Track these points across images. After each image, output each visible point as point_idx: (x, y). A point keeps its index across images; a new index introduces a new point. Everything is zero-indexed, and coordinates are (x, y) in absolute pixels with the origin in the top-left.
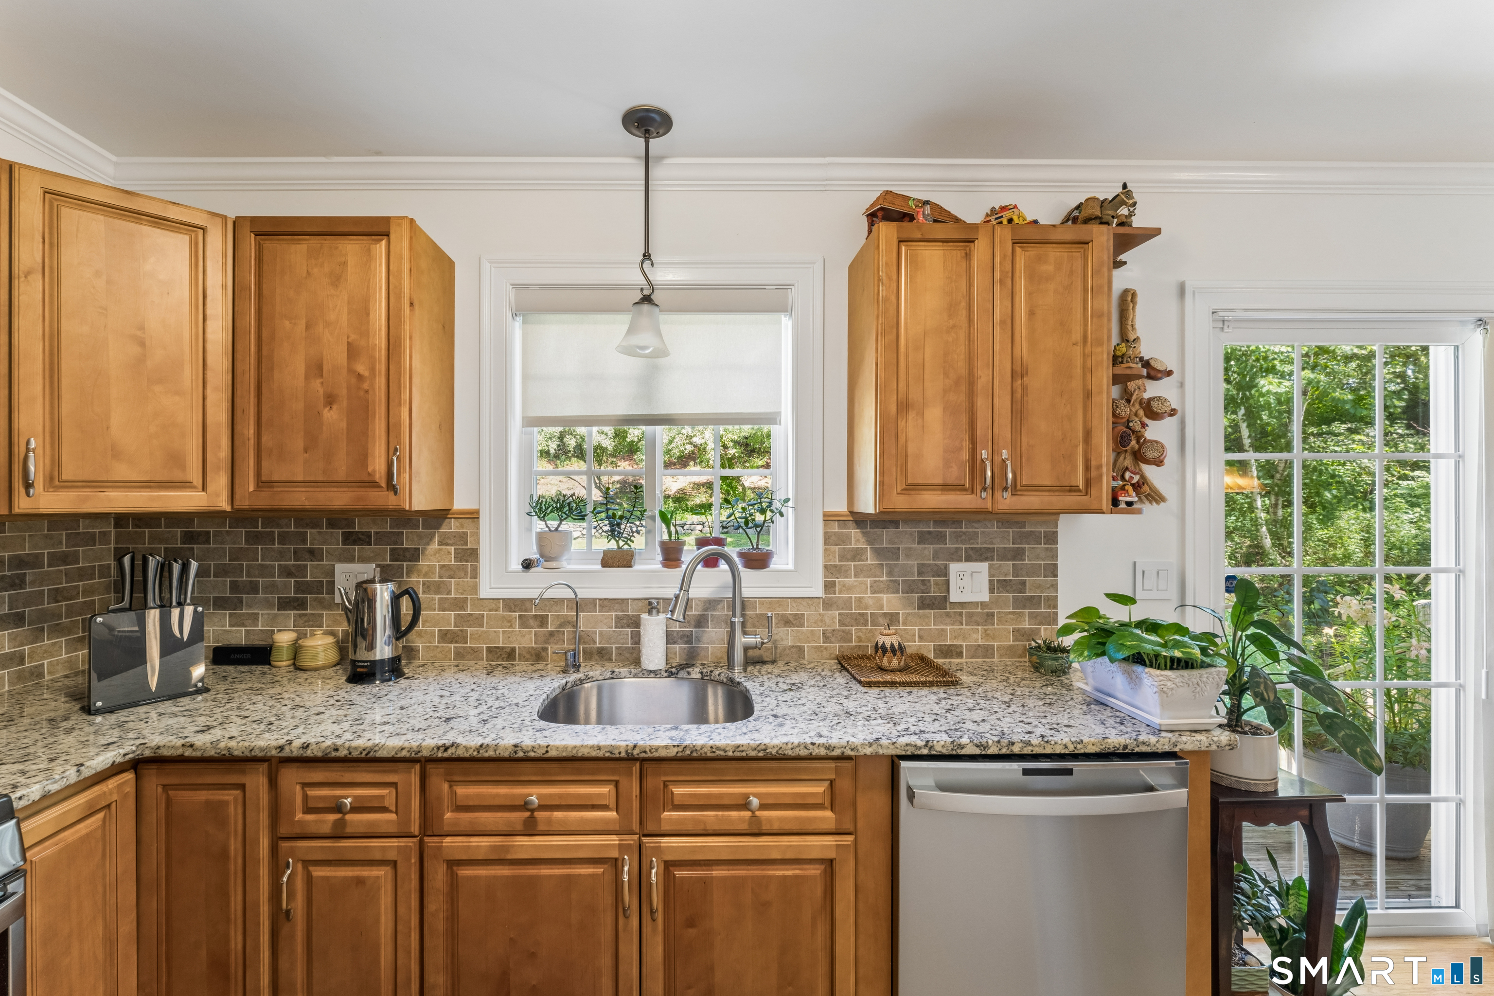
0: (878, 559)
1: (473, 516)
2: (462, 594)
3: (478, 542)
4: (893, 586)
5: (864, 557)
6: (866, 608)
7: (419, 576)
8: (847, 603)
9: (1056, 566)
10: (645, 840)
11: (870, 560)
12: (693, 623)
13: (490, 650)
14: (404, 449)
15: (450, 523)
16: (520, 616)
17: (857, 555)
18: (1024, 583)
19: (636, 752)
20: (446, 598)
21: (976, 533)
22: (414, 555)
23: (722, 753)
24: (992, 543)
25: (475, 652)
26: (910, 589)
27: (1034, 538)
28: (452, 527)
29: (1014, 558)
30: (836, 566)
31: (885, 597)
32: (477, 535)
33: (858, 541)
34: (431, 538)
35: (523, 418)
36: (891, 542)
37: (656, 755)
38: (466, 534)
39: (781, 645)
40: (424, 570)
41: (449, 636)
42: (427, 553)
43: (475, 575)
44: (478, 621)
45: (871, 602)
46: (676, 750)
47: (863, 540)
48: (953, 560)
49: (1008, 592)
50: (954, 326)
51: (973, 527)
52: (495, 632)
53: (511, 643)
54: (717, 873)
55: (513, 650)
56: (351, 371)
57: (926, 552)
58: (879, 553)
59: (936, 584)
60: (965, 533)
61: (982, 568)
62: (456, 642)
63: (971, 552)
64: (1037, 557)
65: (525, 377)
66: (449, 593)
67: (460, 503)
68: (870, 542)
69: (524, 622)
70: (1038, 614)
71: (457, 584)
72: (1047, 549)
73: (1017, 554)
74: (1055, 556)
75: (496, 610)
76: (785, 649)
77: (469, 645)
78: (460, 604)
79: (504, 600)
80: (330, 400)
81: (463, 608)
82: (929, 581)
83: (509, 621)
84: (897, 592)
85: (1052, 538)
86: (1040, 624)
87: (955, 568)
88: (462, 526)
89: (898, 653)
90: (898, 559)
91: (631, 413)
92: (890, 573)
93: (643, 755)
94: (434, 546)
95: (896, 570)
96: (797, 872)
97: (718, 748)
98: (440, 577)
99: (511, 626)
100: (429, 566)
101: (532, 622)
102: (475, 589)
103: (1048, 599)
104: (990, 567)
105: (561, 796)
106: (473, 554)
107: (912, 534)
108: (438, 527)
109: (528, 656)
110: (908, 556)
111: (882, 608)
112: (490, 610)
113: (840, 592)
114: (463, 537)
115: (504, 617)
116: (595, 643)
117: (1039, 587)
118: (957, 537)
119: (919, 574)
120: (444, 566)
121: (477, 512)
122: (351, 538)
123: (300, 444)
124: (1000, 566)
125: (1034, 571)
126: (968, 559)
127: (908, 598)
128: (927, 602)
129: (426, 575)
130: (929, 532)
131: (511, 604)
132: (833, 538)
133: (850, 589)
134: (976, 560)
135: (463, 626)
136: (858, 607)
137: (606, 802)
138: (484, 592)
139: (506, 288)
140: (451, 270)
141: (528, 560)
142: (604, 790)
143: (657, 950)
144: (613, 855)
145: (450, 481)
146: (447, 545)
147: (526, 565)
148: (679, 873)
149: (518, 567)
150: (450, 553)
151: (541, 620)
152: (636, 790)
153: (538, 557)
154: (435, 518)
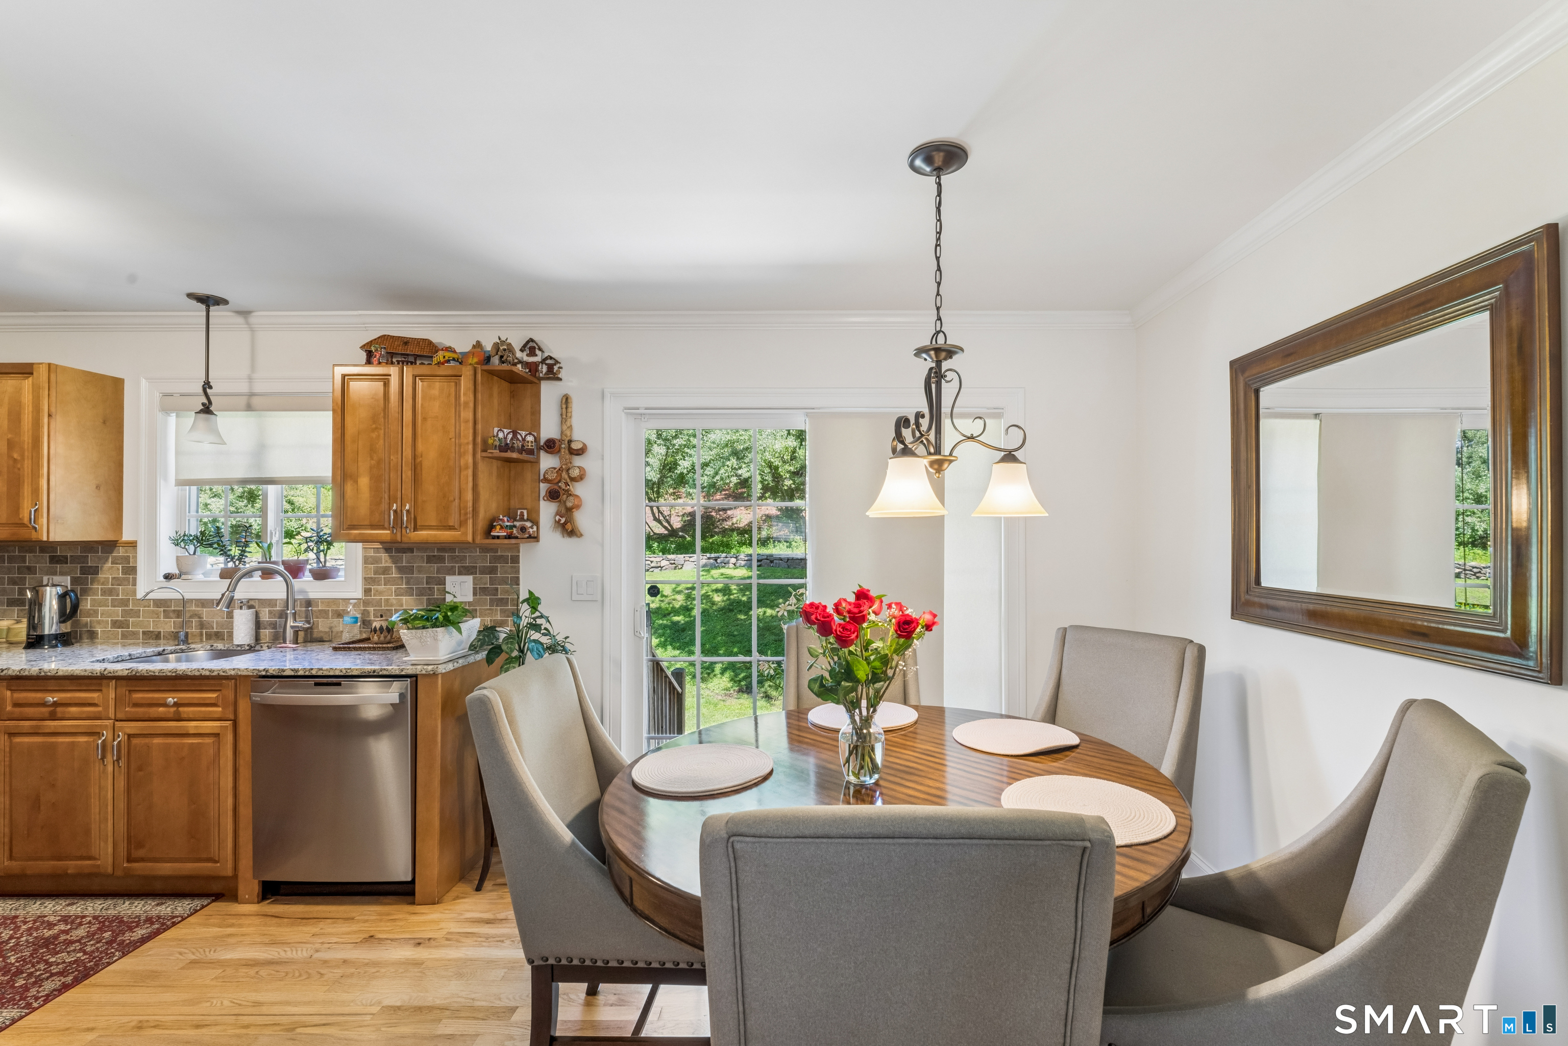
0: (399, 574)
1: (133, 545)
2: (126, 596)
3: (136, 562)
4: (409, 592)
5: (390, 572)
6: (392, 606)
7: (98, 584)
8: (379, 603)
9: (518, 578)
10: (116, 723)
11: (395, 574)
12: (277, 615)
13: (144, 633)
14: (42, 503)
15: (119, 549)
16: (164, 611)
17: (386, 571)
18: (497, 589)
19: (105, 673)
20: (116, 599)
21: (465, 556)
22: (95, 571)
23: (152, 674)
24: (476, 563)
25: (134, 635)
26: (421, 593)
27: (503, 559)
28: (120, 552)
29: (490, 573)
30: (371, 578)
31: (404, 598)
32: (135, 557)
33: (386, 561)
34: (107, 560)
35: (176, 481)
36: (408, 562)
38: (129, 557)
39: (335, 630)
40: (102, 580)
41: (117, 624)
42: (104, 569)
43: (134, 584)
44: (137, 614)
45: (394, 602)
47: (389, 561)
48: (449, 574)
49: (486, 595)
50: (376, 428)
51: (463, 552)
52: (148, 621)
53: (158, 628)
54: (157, 741)
55: (159, 633)
56: (9, 456)
57: (432, 569)
58: (401, 570)
59: (438, 590)
60: (457, 556)
61: (469, 580)
62: (123, 628)
63: (462, 569)
64: (506, 572)
65: (178, 453)
66: (118, 595)
67: (126, 536)
68: (394, 562)
69: (167, 615)
70: (505, 611)
71: (123, 590)
72: (512, 567)
73: (492, 570)
74: (518, 572)
75: (148, 607)
76: (337, 633)
77: (130, 629)
78: (125, 603)
79: (153, 600)
81: (127, 605)
82: (434, 588)
83: (157, 614)
84: (412, 595)
85: (516, 560)
86: (509, 617)
87: (449, 579)
88: (126, 552)
89: (378, 632)
90: (413, 573)
91: (246, 476)
92: (407, 583)
94: (109, 564)
95: (412, 580)
96: (200, 741)
98: (112, 585)
99: (158, 618)
100: (105, 578)
101: (171, 615)
102: (134, 592)
103: (513, 600)
104: (474, 579)
105: (70, 699)
106: (132, 570)
107: (422, 557)
108: (111, 552)
109: (169, 637)
110: (420, 572)
111: (402, 605)
112: (145, 607)
113: (374, 596)
114: (127, 559)
115: (153, 611)
116: (213, 628)
117: (507, 592)
118: (453, 559)
119: (427, 583)
120: (114, 578)
121: (135, 542)
122: (56, 562)
124: (481, 578)
125: (504, 581)
126: (460, 574)
127: (419, 599)
128: (432, 602)
129: (103, 584)
130: (434, 556)
131: (159, 603)
132: (370, 559)
133: (380, 593)
134: (465, 574)
135: (127, 618)
136: (386, 605)
137: (96, 702)
138: (140, 595)
139: (157, 396)
140: (117, 385)
141: (169, 574)
142: (95, 695)
143: (121, 783)
144: (98, 731)
145: (117, 522)
146: (117, 564)
147: (168, 577)
148: (135, 741)
149: (162, 579)
150: (118, 569)
151: (178, 614)
152: (112, 695)
153: (177, 572)
154: (109, 546)
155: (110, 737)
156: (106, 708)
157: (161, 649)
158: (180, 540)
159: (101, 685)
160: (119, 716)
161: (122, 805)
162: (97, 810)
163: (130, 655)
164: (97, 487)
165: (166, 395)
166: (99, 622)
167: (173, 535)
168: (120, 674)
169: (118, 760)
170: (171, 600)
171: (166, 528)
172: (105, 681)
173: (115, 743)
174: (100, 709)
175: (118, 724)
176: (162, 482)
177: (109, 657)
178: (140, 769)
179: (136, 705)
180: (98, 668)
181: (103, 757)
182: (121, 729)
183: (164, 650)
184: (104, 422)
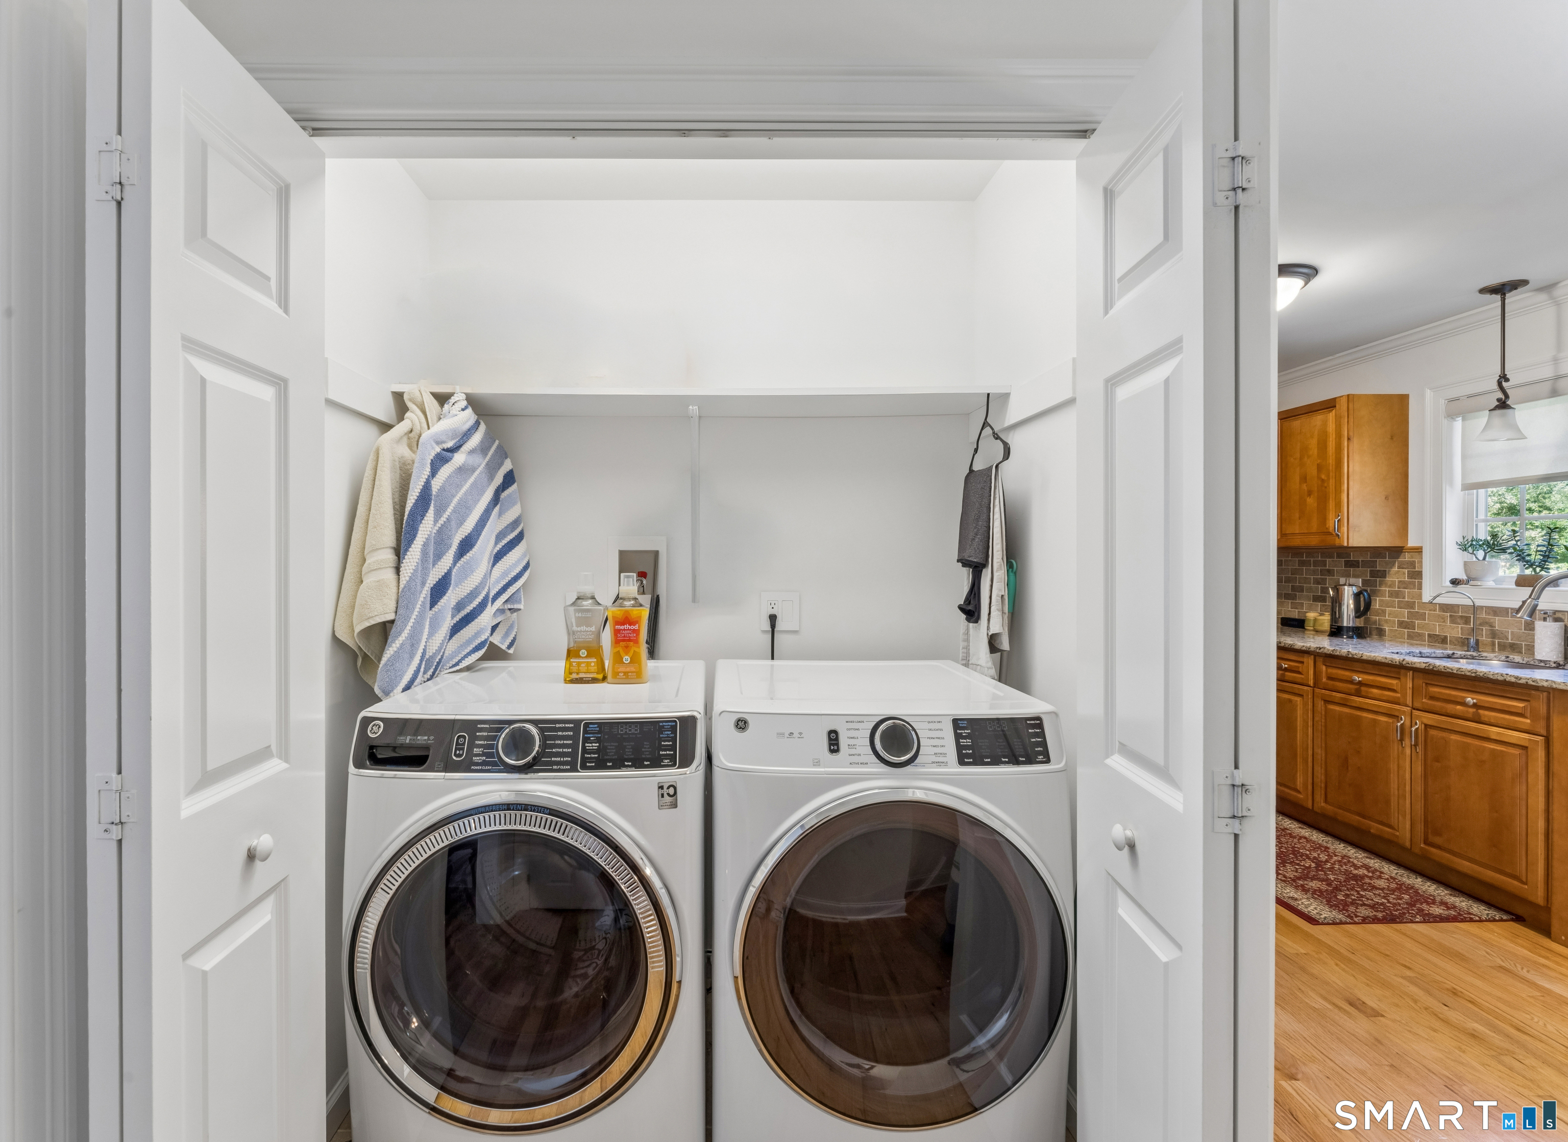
1: (1419, 550)
2: (1412, 599)
3: (1421, 567)
7: (1386, 587)
10: (1414, 711)
13: (1429, 635)
14: (1343, 515)
15: (1405, 555)
16: (1450, 616)
19: (1404, 663)
20: (1402, 601)
22: (1383, 574)
23: (1450, 671)
25: (1420, 636)
28: (1406, 557)
32: (1421, 562)
34: (1394, 565)
35: (1462, 485)
37: (1414, 666)
38: (1414, 562)
40: (1389, 583)
41: (1404, 624)
42: (1391, 573)
43: (1420, 588)
44: (1422, 616)
46: (1425, 665)
52: (1434, 624)
53: (1444, 632)
54: (1454, 737)
55: (1446, 637)
56: (1319, 478)
62: (1409, 628)
65: (1464, 456)
66: (1404, 598)
67: (1412, 542)
69: (1453, 620)
71: (1409, 593)
75: (1434, 611)
77: (1416, 631)
78: (1410, 605)
79: (1439, 604)
80: (1310, 493)
81: (1413, 608)
83: (1443, 618)
88: (1412, 557)
93: (1408, 665)
94: (1396, 569)
96: (1503, 749)
97: (1448, 668)
98: (1398, 588)
99: (1444, 622)
100: (1392, 581)
101: (1459, 620)
102: (1420, 596)
105: (1373, 681)
106: (1419, 575)
108: (1398, 557)
109: (1456, 643)
112: (1430, 610)
114: (1412, 564)
115: (1439, 615)
116: (1508, 638)
120: (1401, 581)
121: (1421, 548)
122: (1350, 564)
123: (1297, 515)
129: (1390, 586)
131: (1445, 608)
135: (1412, 619)
137: (1395, 688)
138: (1426, 597)
139: (1442, 402)
140: (1402, 401)
141: (1456, 579)
142: (1394, 682)
143: (1419, 769)
144: (1396, 714)
145: (1403, 529)
146: (1403, 568)
147: (1455, 582)
148: (1432, 732)
149: (1448, 584)
150: (1404, 574)
151: (1466, 620)
152: (1410, 685)
153: (1465, 577)
154: (1396, 552)
155: (1408, 723)
156: (1404, 695)
157: (1450, 652)
158: (1467, 546)
159: (1399, 673)
160: (1417, 705)
161: (1419, 789)
162: (1396, 786)
163: (1420, 653)
164: (1386, 498)
165: (1451, 401)
166: (1386, 621)
167: (1460, 540)
168: (1418, 666)
169: (1416, 745)
170: (1458, 606)
171: (1452, 533)
172: (1403, 671)
173: (1413, 729)
174: (1399, 695)
175: (1416, 713)
176: (1448, 488)
177: (1402, 651)
178: (1437, 760)
179: (1432, 698)
180: (1397, 658)
181: (1402, 740)
182: (1418, 717)
183: (1453, 654)
184: (1392, 438)
